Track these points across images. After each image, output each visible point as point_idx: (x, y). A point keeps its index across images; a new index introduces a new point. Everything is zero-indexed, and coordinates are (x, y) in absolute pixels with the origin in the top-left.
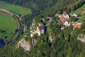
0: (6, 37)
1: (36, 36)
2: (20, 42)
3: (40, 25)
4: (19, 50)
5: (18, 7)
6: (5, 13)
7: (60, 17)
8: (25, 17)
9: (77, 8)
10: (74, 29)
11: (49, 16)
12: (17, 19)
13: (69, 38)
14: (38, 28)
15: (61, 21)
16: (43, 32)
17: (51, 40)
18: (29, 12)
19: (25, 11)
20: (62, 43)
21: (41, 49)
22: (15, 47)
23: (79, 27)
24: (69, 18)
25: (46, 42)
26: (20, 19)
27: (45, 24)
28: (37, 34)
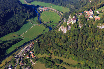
0: (53, 25)
2: (60, 28)
3: (73, 17)
4: (60, 32)
5: (61, 7)
6: (53, 11)
7: (87, 13)
8: (65, 13)
9: (100, 8)
10: (95, 20)
11: (80, 12)
12: (60, 15)
13: (92, 26)
14: (72, 19)
15: (87, 15)
16: (75, 22)
17: (80, 27)
18: (68, 10)
19: (66, 10)
20: (87, 29)
21: (73, 32)
22: (57, 31)
23: (99, 19)
24: (93, 14)
25: (76, 28)
26: (62, 15)
27: (77, 17)
28: (72, 23)
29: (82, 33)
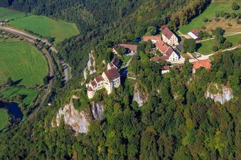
1: (101, 96)
5: (45, 19)
6: (15, 36)
8: (64, 43)
10: (194, 71)
11: (129, 41)
12: (44, 50)
13: (185, 96)
14: (104, 75)
15: (158, 52)
16: (117, 85)
17: (140, 103)
20: (169, 110)
21: (118, 126)
23: (208, 66)
25: (127, 110)
26: (53, 49)
27: (121, 63)
28: (104, 89)
29: (150, 129)
